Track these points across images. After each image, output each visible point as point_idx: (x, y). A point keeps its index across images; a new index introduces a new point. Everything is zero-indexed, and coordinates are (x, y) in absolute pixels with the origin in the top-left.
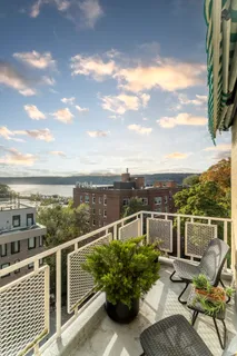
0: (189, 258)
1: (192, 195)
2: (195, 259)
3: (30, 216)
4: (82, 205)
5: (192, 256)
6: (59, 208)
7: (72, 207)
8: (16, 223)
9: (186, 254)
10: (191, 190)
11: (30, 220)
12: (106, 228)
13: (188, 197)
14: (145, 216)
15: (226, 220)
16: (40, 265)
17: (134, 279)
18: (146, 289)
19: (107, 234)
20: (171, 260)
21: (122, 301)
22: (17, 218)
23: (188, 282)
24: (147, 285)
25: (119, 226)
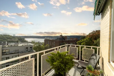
0: (83, 60)
1: (83, 42)
2: (86, 61)
3: (31, 47)
4: (47, 45)
5: (85, 60)
6: (40, 46)
7: (44, 46)
8: (27, 50)
9: (83, 59)
10: (83, 40)
11: (31, 49)
12: (55, 48)
13: (81, 43)
14: (68, 46)
15: (98, 47)
16: (31, 58)
17: (65, 65)
18: (69, 69)
19: (55, 50)
20: (77, 61)
21: (61, 73)
22: (27, 48)
23: (84, 68)
24: (70, 67)
25: (59, 48)
